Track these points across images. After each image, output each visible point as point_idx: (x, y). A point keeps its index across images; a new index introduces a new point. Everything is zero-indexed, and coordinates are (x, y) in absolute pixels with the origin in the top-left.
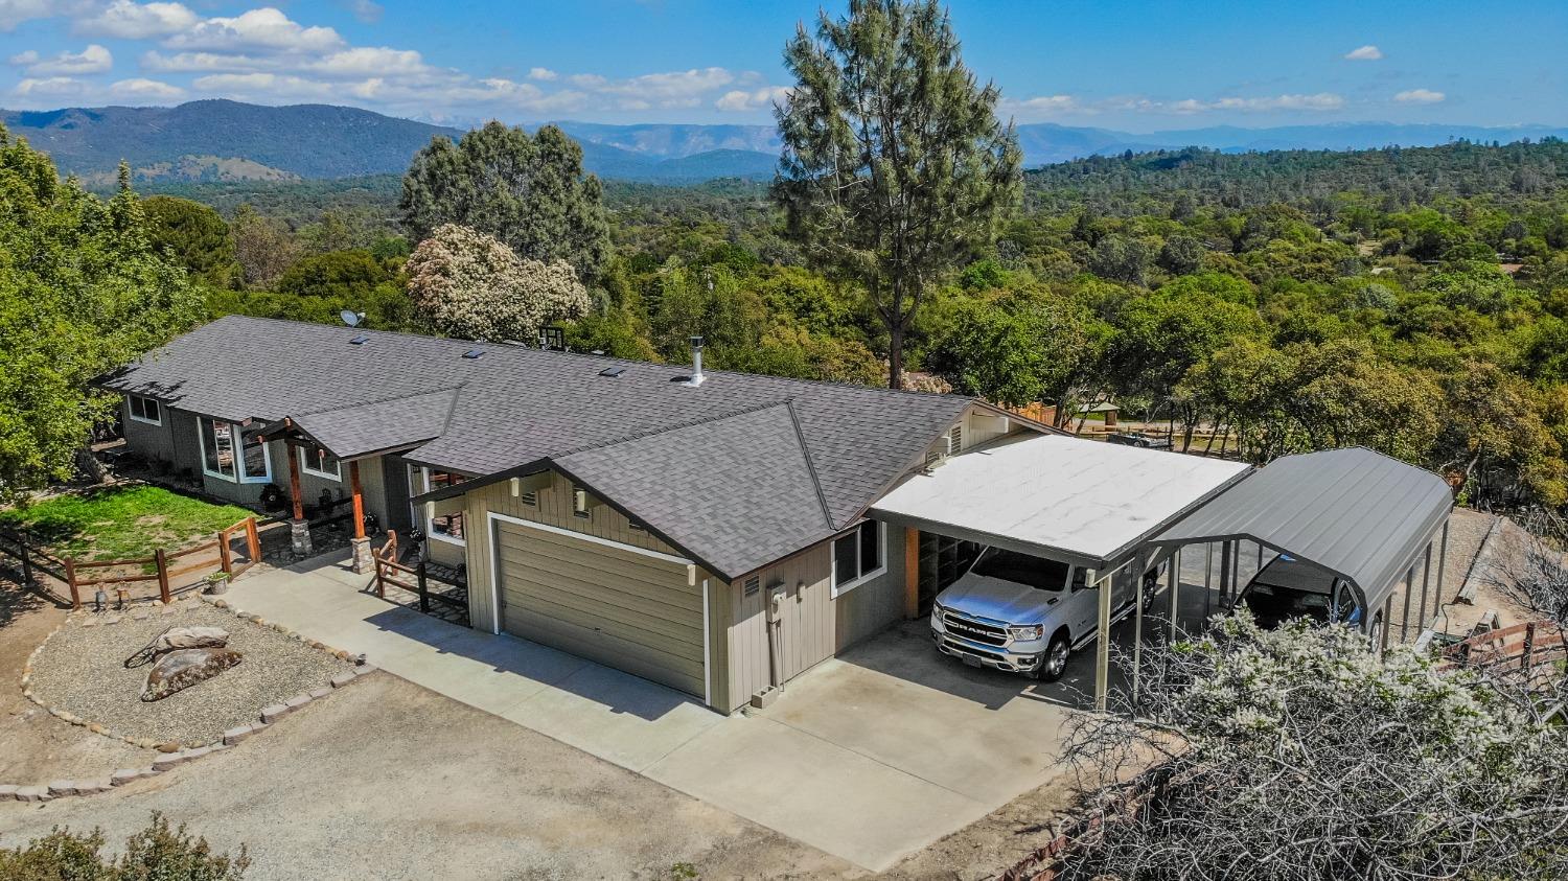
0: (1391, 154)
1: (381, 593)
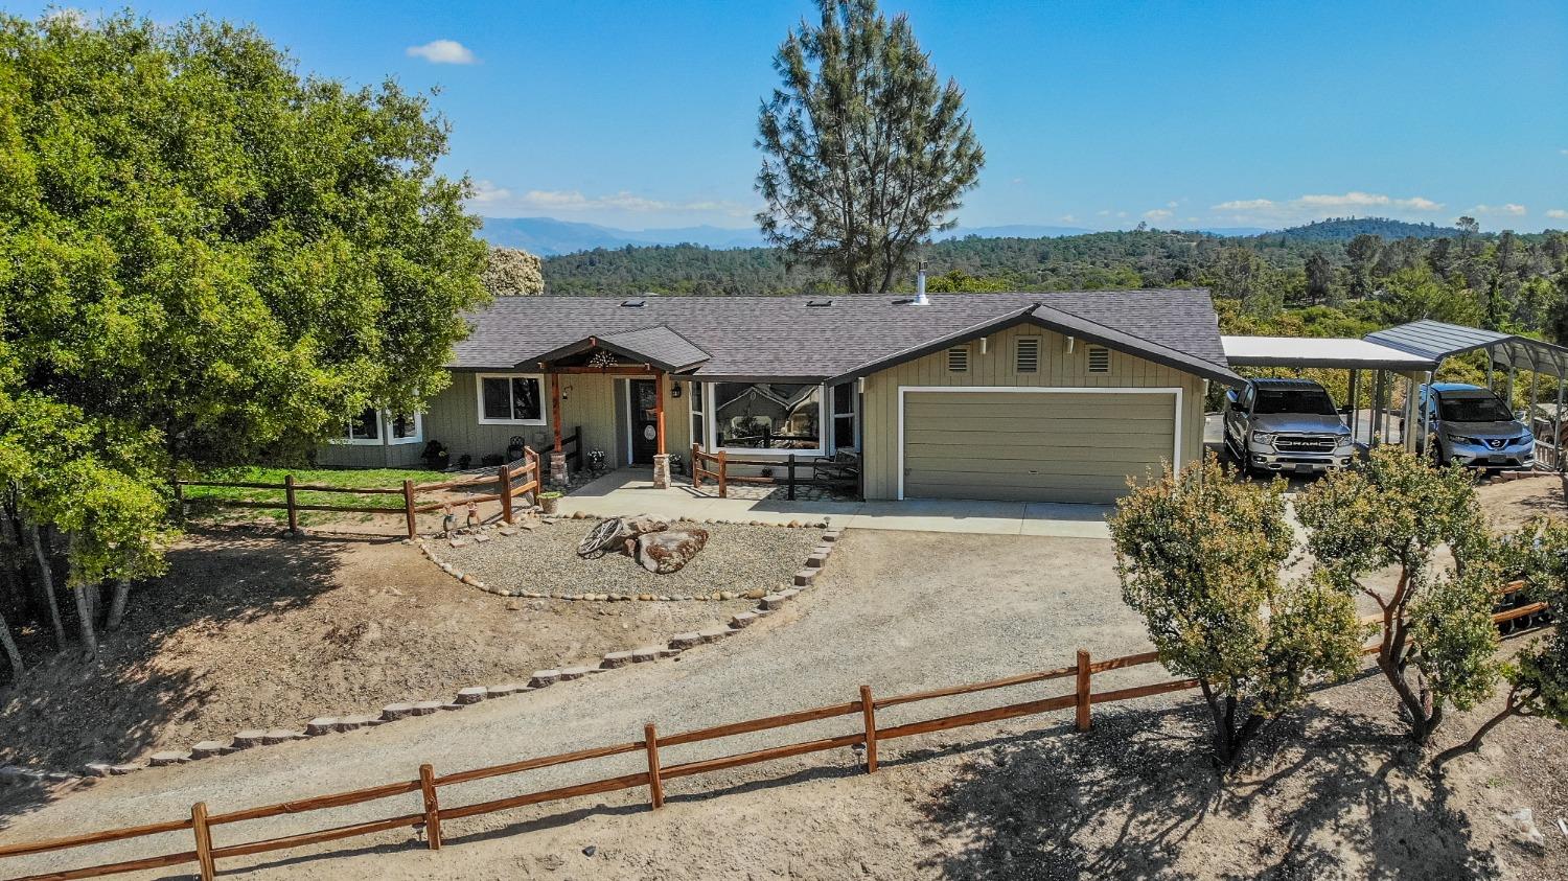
1: (723, 494)
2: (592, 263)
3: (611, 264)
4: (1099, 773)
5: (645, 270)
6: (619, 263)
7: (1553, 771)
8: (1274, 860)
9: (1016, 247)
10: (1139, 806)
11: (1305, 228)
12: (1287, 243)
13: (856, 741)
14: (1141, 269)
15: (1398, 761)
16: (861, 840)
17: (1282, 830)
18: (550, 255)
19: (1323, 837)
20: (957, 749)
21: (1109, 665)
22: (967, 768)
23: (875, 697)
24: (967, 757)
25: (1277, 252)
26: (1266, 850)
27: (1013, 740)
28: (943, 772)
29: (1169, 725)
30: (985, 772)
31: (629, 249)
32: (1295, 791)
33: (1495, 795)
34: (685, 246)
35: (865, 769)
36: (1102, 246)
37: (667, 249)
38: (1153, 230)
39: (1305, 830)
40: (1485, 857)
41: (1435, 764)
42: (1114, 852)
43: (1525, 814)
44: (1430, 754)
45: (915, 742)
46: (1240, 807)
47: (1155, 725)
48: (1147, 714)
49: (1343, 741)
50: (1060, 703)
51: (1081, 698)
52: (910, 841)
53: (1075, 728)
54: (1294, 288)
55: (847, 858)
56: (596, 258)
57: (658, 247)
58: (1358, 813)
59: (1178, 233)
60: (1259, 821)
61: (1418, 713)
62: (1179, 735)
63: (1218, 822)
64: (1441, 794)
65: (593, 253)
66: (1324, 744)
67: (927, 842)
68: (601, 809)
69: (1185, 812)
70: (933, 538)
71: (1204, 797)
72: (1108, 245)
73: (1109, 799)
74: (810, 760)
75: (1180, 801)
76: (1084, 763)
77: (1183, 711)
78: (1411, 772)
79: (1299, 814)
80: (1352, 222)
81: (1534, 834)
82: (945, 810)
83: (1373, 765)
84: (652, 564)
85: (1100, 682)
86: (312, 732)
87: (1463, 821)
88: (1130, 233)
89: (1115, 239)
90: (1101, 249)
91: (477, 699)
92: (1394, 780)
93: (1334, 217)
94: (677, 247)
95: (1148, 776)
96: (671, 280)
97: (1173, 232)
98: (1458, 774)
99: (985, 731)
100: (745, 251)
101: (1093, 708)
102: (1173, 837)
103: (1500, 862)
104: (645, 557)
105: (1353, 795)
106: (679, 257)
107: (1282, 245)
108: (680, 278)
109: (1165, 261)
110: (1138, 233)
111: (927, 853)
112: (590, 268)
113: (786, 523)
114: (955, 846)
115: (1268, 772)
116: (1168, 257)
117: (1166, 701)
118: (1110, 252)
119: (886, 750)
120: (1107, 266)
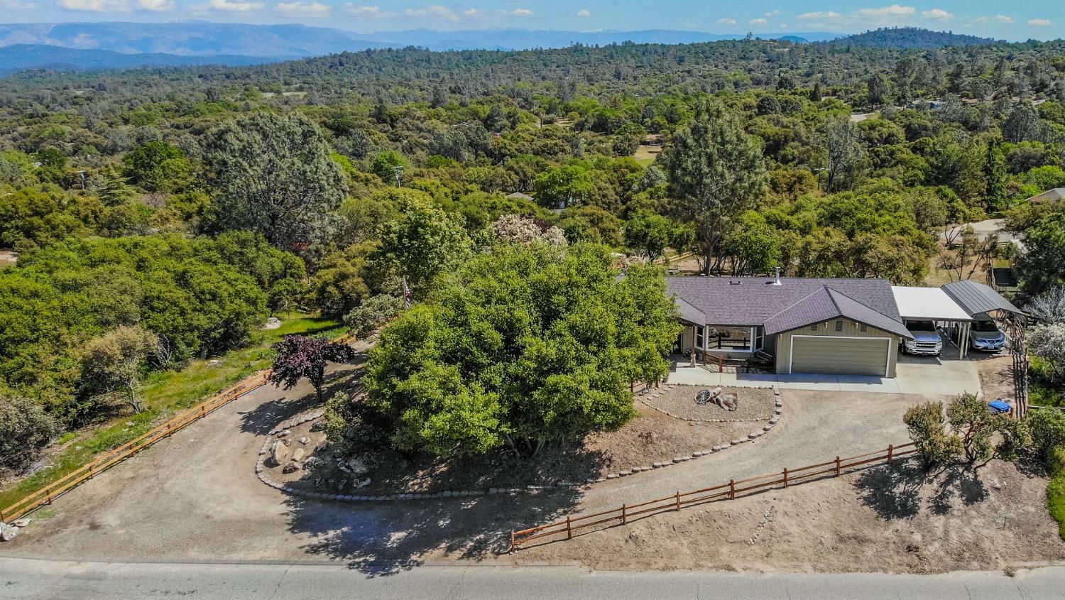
0: (538, 53)
1: (721, 371)
2: (341, 64)
3: (356, 65)
4: (896, 475)
5: (384, 69)
6: (362, 64)
7: (1003, 469)
8: (939, 494)
9: (660, 51)
10: (907, 483)
11: (862, 35)
12: (851, 50)
13: (834, 470)
14: (750, 71)
15: (966, 469)
16: (841, 493)
17: (941, 487)
18: (306, 56)
19: (950, 488)
20: (858, 470)
21: (897, 448)
22: (863, 475)
23: (841, 459)
24: (861, 472)
25: (844, 57)
26: (937, 491)
27: (872, 467)
28: (857, 476)
29: (911, 461)
30: (867, 475)
31: (369, 52)
32: (943, 477)
33: (989, 476)
34: (410, 48)
35: (837, 476)
36: (722, 51)
37: (397, 51)
38: (758, 39)
39: (946, 487)
40: (986, 491)
41: (975, 469)
42: (903, 493)
43: (996, 481)
44: (974, 466)
45: (847, 469)
46: (931, 482)
47: (907, 462)
48: (904, 459)
49: (954, 464)
50: (884, 457)
51: (889, 456)
52: (854, 493)
53: (887, 463)
54: (860, 98)
55: (840, 497)
56: (344, 60)
57: (390, 50)
58: (958, 482)
59: (774, 41)
60: (935, 484)
61: (972, 457)
62: (913, 464)
63: (926, 485)
64: (976, 476)
65: (341, 55)
66: (949, 466)
67: (858, 493)
68: (771, 488)
69: (918, 484)
70: (813, 393)
71: (922, 480)
72: (726, 51)
73: (899, 481)
74: (822, 475)
75: (917, 481)
76: (892, 472)
77: (913, 457)
78: (969, 471)
79: (944, 483)
80: (895, 30)
81: (998, 485)
82: (860, 485)
83: (961, 471)
84: (727, 408)
85: (894, 452)
86: (655, 467)
87: (982, 483)
88: (741, 41)
89: (730, 45)
90: (721, 54)
91: (699, 456)
92: (966, 474)
93: (883, 28)
94: (405, 50)
95: (908, 475)
96: (406, 79)
97: (771, 40)
98: (980, 471)
99: (865, 465)
100: (458, 53)
101: (893, 458)
102: (916, 489)
103: (990, 492)
104: (723, 405)
105: (956, 478)
106: (408, 58)
107: (848, 51)
108: (413, 77)
109: (767, 64)
110: (746, 41)
111: (859, 496)
112: (340, 68)
113: (757, 387)
114: (865, 494)
115: (936, 473)
116: (768, 61)
117: (908, 455)
118: (727, 56)
119: (842, 471)
120: (726, 68)
